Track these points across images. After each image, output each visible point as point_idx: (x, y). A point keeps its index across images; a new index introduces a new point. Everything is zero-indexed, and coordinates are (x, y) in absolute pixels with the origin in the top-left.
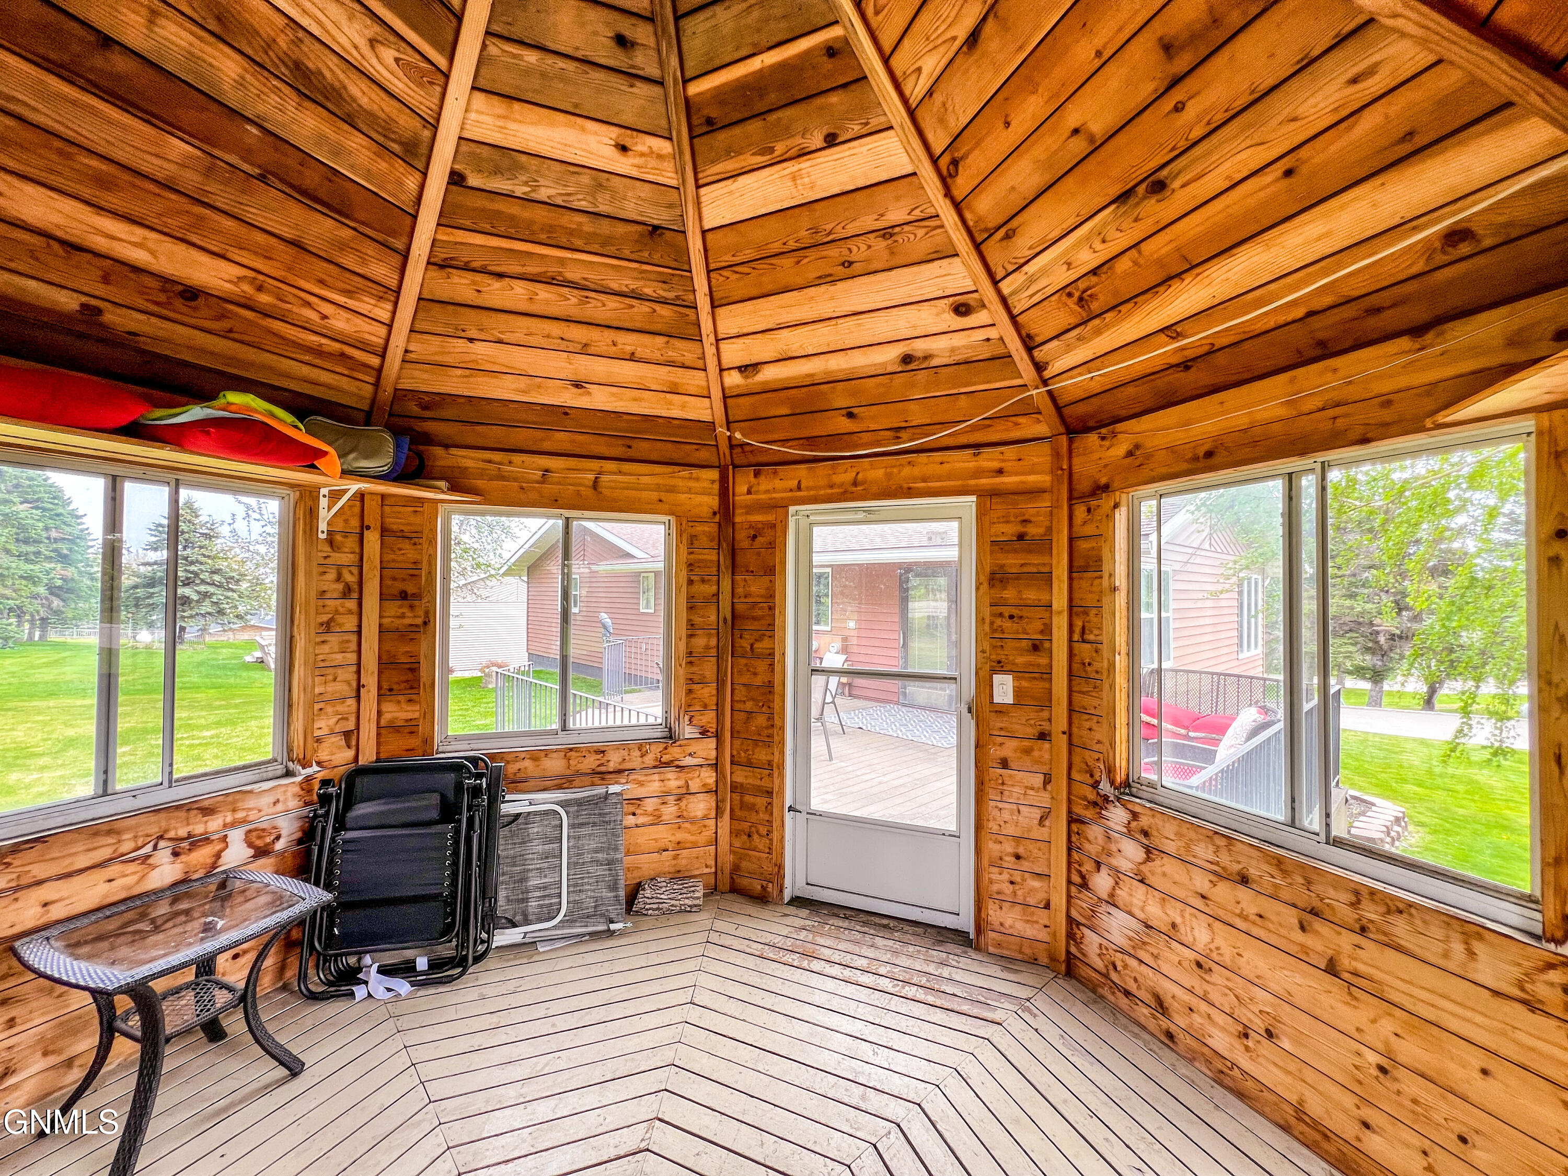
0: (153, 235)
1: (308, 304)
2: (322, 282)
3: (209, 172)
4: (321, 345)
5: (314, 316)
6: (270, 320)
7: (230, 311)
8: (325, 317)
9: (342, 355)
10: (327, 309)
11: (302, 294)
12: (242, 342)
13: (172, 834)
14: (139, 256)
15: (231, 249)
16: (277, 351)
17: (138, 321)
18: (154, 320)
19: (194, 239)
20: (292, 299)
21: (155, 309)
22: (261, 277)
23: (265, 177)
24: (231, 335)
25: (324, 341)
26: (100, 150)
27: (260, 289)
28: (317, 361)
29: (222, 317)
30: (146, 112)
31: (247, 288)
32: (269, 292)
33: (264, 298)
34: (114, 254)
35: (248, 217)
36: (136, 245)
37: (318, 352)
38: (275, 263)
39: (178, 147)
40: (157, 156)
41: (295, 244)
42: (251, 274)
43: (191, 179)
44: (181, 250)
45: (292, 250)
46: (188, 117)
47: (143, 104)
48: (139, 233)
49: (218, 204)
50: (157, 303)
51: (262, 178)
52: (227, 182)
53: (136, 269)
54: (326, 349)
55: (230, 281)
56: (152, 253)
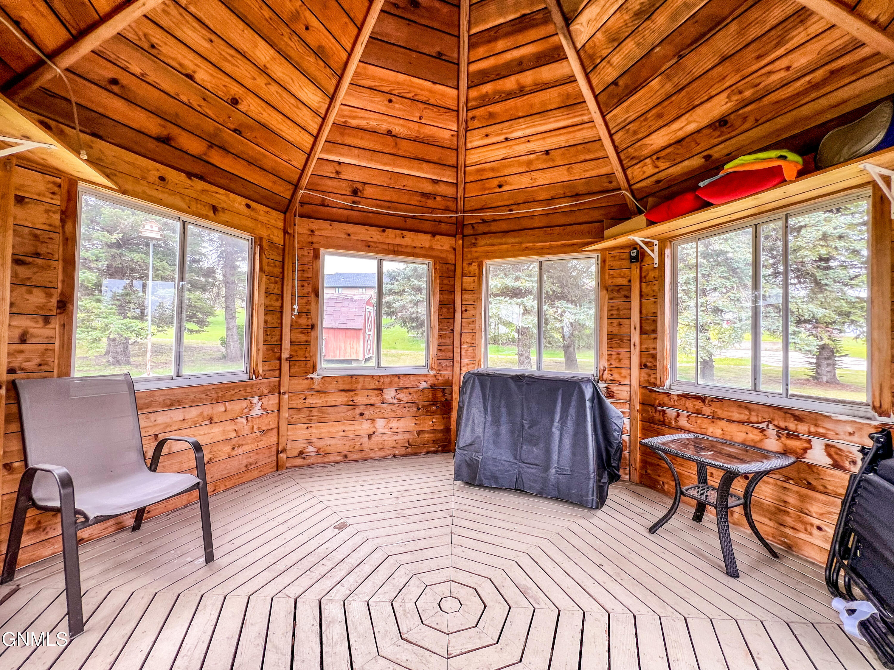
0: (687, 116)
1: (770, 73)
2: (759, 57)
3: (669, 78)
4: (809, 82)
5: (783, 74)
6: (765, 99)
7: (744, 113)
8: (788, 68)
9: (832, 72)
10: (784, 62)
11: (760, 73)
12: (768, 121)
13: (776, 423)
14: (692, 127)
15: (710, 91)
16: (790, 108)
17: (723, 148)
18: (727, 143)
19: (696, 103)
20: (762, 79)
21: (720, 139)
22: (734, 87)
23: (680, 56)
24: (760, 122)
25: (808, 78)
26: (647, 109)
27: (740, 92)
28: (822, 92)
29: (745, 119)
30: (639, 86)
31: (735, 98)
32: (746, 89)
33: (748, 94)
34: (688, 133)
35: (697, 74)
36: (688, 124)
37: (815, 86)
38: (729, 77)
39: (655, 83)
40: (656, 92)
41: (724, 60)
42: (728, 91)
43: (669, 87)
44: (699, 111)
45: (727, 64)
46: (645, 73)
47: (636, 85)
48: (683, 119)
49: (685, 83)
50: (719, 136)
51: (681, 57)
52: (676, 74)
53: (699, 131)
54: (818, 79)
55: (727, 103)
56: (694, 121)
